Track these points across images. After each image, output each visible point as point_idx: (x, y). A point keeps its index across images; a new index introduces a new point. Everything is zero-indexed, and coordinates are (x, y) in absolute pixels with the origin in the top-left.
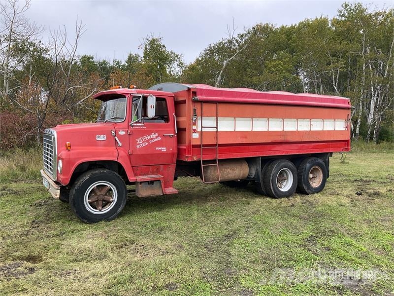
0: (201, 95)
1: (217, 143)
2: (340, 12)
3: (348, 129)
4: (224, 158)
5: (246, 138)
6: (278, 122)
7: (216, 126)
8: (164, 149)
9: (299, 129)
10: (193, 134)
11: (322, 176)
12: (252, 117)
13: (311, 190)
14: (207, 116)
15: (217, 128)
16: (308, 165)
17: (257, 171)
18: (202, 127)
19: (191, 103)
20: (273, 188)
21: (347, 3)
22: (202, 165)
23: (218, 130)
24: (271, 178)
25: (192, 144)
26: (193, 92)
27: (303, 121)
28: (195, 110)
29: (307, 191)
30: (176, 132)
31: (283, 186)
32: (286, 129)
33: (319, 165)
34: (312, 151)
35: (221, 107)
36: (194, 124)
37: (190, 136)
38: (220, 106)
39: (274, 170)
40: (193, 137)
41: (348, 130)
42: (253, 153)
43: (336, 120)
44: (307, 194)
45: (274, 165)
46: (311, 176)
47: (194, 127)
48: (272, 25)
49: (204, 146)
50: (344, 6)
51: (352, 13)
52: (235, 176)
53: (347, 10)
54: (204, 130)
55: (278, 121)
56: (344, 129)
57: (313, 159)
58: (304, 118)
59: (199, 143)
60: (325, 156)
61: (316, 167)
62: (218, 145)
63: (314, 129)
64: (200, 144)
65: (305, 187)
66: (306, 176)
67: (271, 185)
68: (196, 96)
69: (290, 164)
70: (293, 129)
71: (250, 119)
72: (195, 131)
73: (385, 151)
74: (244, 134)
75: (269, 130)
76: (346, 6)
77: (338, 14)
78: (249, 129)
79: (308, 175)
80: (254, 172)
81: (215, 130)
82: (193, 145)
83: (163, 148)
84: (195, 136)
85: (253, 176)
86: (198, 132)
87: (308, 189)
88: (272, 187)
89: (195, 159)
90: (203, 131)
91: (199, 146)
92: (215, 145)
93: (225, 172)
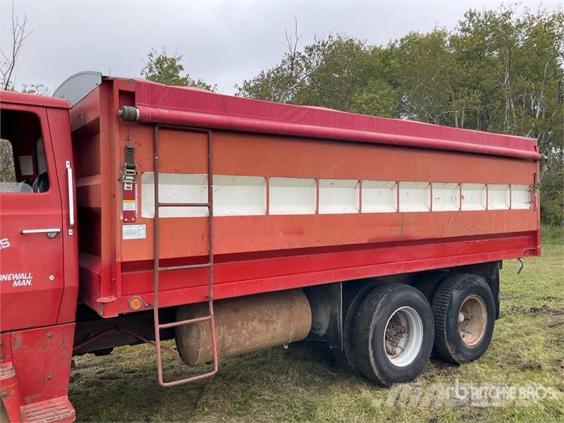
0: (153, 103)
1: (209, 251)
2: (462, 24)
3: (535, 207)
4: (235, 292)
5: (300, 233)
6: (383, 191)
7: (206, 201)
8: (22, 280)
9: (436, 208)
10: (126, 228)
11: (485, 316)
12: (317, 175)
13: (462, 353)
14: (177, 172)
15: (210, 207)
16: (456, 294)
17: (333, 318)
18: (158, 205)
19: (115, 126)
20: (375, 360)
21: (473, 11)
22: (158, 327)
23: (215, 214)
24: (370, 338)
25: (118, 260)
26: (122, 93)
27: (443, 188)
28: (129, 151)
29: (454, 357)
30: (72, 222)
31: (398, 350)
32: (403, 209)
33: (479, 291)
34: (464, 259)
35: (222, 145)
36: (129, 195)
37: (115, 233)
38: (219, 142)
39: (378, 313)
40: (125, 237)
41: (535, 210)
42: (322, 273)
43: (512, 186)
44: (456, 364)
45: (377, 300)
46: (462, 317)
47: (129, 206)
48: (359, 41)
49: (164, 262)
50: (468, 15)
51: (481, 26)
52: (273, 338)
53: (473, 22)
54: (164, 213)
55: (383, 187)
56: (527, 207)
57: (467, 276)
58: (445, 179)
59: (145, 255)
60: (490, 271)
61: (473, 296)
62: (215, 256)
63: (469, 206)
64: (150, 257)
65: (451, 349)
66: (452, 321)
67: (371, 352)
68: (133, 105)
69: (416, 295)
70: (421, 208)
71: (312, 181)
72: (130, 217)
73: (548, 241)
74: (293, 223)
75: (364, 211)
76: (472, 15)
77: (460, 28)
78: (308, 210)
79: (457, 317)
80: (325, 321)
81: (202, 212)
82: (123, 263)
83: (16, 276)
84: (130, 233)
85: (323, 332)
86: (143, 221)
87: (458, 352)
88: (372, 360)
89: (136, 304)
90: (160, 216)
91: (149, 264)
92: (204, 259)
93: (244, 332)
